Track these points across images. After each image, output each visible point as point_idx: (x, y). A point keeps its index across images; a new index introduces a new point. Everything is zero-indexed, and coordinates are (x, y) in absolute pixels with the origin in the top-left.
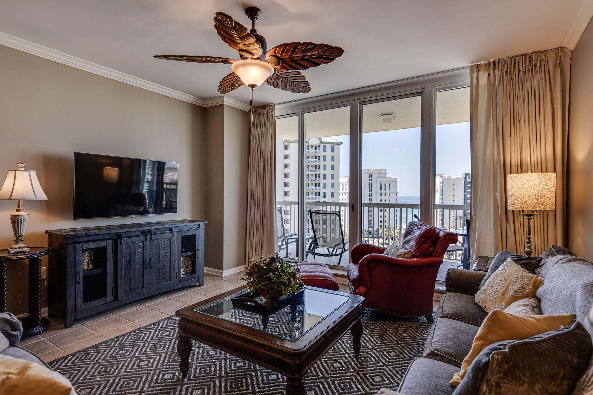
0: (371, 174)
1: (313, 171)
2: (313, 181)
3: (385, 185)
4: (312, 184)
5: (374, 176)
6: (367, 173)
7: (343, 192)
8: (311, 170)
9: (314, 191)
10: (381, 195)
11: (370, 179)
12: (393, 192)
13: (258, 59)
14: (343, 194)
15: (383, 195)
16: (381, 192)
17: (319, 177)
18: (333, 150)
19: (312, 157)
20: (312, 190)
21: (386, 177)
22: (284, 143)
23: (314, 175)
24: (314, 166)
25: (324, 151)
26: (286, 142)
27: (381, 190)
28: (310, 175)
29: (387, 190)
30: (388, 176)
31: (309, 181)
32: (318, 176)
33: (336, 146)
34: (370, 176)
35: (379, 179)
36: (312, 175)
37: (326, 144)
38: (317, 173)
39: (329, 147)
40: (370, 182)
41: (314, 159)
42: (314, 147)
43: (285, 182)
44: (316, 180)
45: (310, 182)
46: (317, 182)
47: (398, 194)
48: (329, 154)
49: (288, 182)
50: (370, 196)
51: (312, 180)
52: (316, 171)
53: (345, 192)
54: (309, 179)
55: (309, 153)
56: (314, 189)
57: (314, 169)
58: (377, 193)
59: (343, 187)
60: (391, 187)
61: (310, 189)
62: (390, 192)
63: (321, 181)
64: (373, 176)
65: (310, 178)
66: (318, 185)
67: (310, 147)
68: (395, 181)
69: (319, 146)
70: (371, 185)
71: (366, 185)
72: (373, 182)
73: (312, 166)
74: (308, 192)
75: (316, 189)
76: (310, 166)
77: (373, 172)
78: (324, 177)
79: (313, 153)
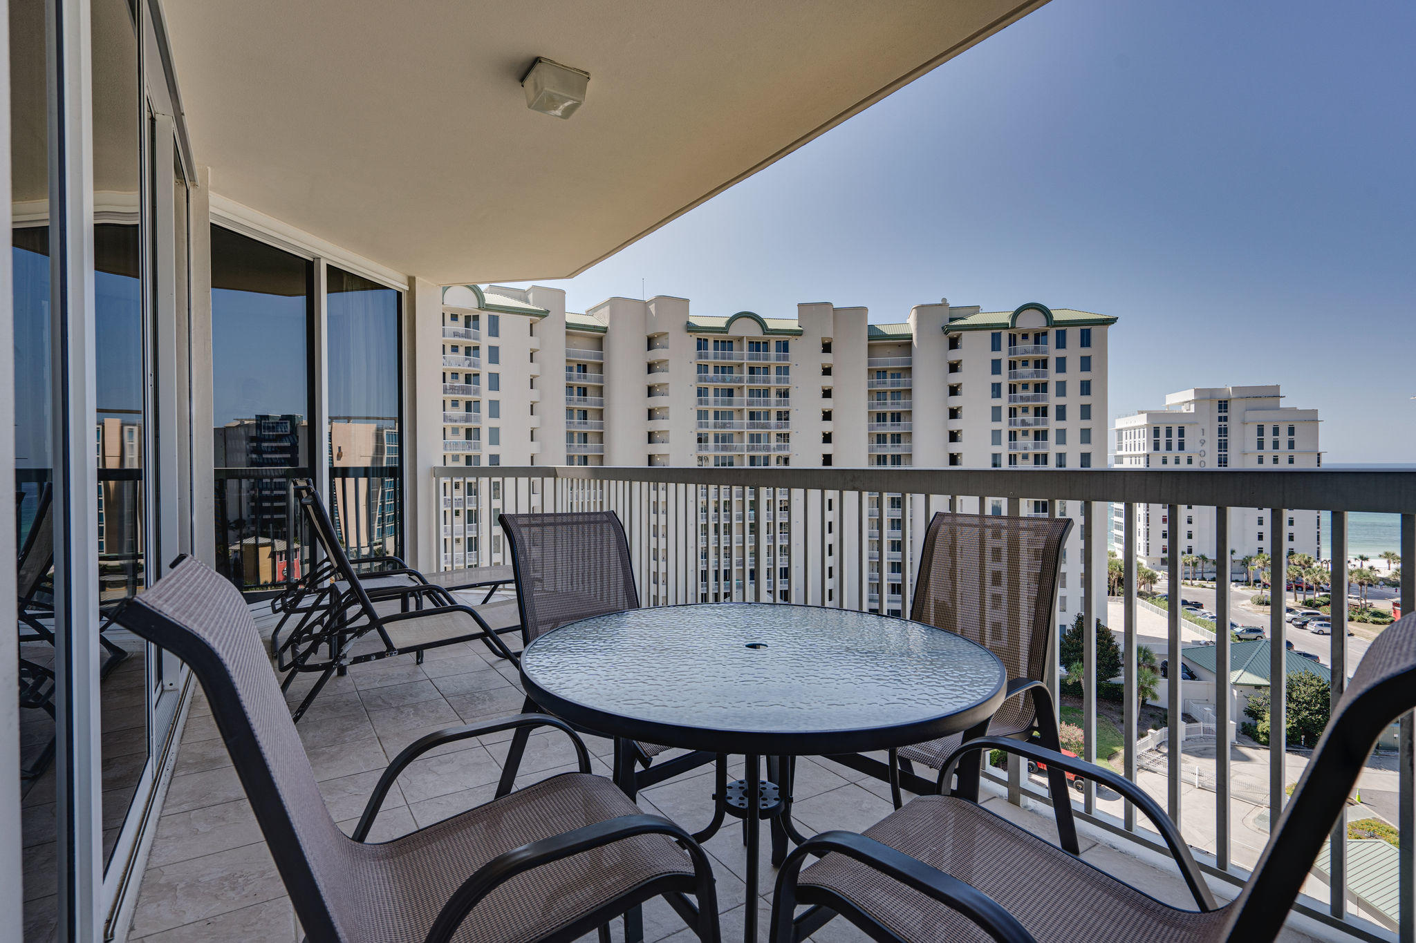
0: (1227, 401)
1: (1028, 399)
2: (1029, 425)
3: (1276, 431)
4: (1025, 433)
6: (1211, 398)
7: (1133, 452)
8: (1021, 397)
9: (1032, 452)
11: (1223, 414)
12: (1300, 452)
14: (1133, 459)
17: (1045, 413)
18: (1086, 340)
19: (1025, 363)
20: (1025, 448)
21: (1278, 408)
22: (946, 333)
23: (1032, 411)
24: (1031, 387)
25: (1061, 343)
26: (952, 330)
27: (1261, 445)
28: (1019, 411)
29: (1284, 445)
30: (1283, 404)
31: (1015, 425)
32: (1042, 412)
33: (1095, 330)
34: (1220, 408)
35: (1250, 415)
36: (1025, 410)
37: (1065, 326)
38: (1040, 404)
39: (1073, 335)
40: (1223, 423)
41: (1031, 369)
42: (1031, 337)
43: (951, 429)
44: (1036, 423)
45: (1018, 428)
46: (1040, 427)
47: (1323, 457)
48: (1073, 352)
49: (959, 429)
51: (1024, 423)
52: (1036, 399)
53: (1137, 452)
54: (1015, 421)
55: (1015, 354)
56: (1030, 445)
57: (1030, 393)
58: (1244, 453)
59: (1133, 440)
60: (1295, 438)
61: (1018, 446)
62: (1291, 452)
63: (1052, 424)
64: (1233, 407)
65: (1019, 418)
66: (1041, 436)
67: (1019, 338)
68: (1311, 418)
69: (1045, 334)
70: (1226, 432)
71: (1207, 431)
72: (1233, 424)
73: (1025, 387)
74: (1015, 455)
75: (1036, 447)
76: (1019, 388)
77: (1231, 395)
78: (1061, 413)
79: (1026, 352)
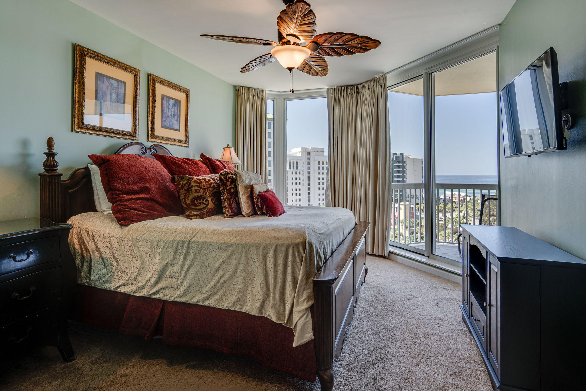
0: (310, 153)
3: (323, 164)
5: (312, 155)
6: (306, 151)
10: (319, 174)
11: (309, 157)
15: (321, 173)
16: (319, 171)
27: (319, 169)
30: (325, 154)
34: (308, 155)
35: (316, 158)
40: (309, 160)
50: (308, 174)
58: (315, 171)
70: (310, 163)
71: (304, 163)
72: (311, 161)
77: (311, 151)
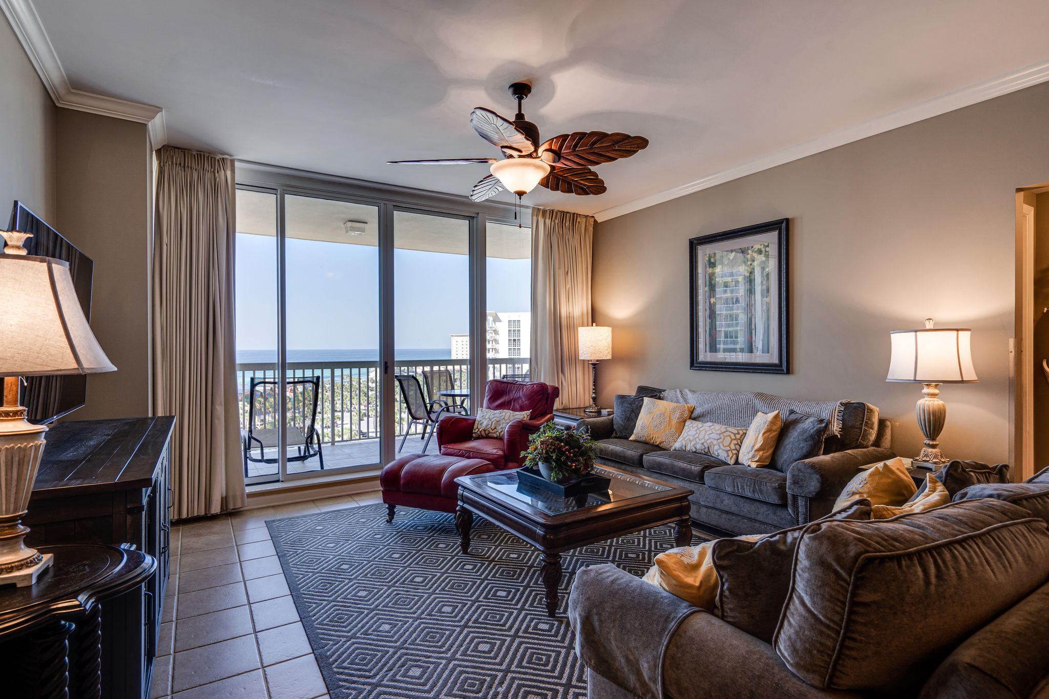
13: (530, 156)
